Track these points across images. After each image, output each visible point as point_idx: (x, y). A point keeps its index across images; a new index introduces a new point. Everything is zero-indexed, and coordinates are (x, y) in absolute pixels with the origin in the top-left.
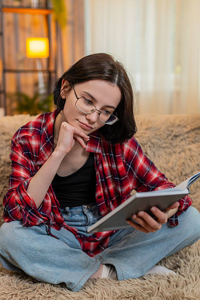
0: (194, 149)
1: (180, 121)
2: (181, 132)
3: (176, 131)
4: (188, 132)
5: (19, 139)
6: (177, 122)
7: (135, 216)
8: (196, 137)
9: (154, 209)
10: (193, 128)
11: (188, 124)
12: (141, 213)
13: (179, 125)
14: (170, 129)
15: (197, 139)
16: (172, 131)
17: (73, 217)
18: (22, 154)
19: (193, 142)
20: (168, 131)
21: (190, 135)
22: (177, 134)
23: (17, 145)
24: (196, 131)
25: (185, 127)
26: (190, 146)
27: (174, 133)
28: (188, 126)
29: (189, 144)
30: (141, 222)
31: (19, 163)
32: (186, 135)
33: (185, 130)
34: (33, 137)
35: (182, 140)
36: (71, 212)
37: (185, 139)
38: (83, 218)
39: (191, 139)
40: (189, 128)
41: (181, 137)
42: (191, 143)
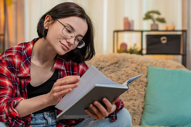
0: (114, 77)
1: (104, 58)
2: (105, 65)
3: (102, 64)
4: (109, 66)
5: (5, 57)
6: (102, 59)
7: (91, 105)
8: (114, 69)
9: (105, 99)
10: (112, 62)
11: (109, 60)
12: (96, 103)
13: (103, 61)
14: (98, 63)
15: (115, 70)
16: (99, 65)
17: (36, 121)
18: (7, 68)
19: (113, 72)
20: (97, 64)
21: (110, 67)
22: (102, 67)
23: (3, 62)
24: (114, 65)
25: (107, 62)
26: (111, 75)
27: (100, 66)
28: (109, 62)
29: (110, 73)
30: (95, 110)
31: (5, 75)
32: (108, 68)
33: (107, 64)
34: (16, 56)
35: (105, 70)
36: (35, 118)
37: (107, 70)
38: (44, 121)
39: (111, 70)
40: (110, 63)
41: (105, 69)
42: (111, 72)
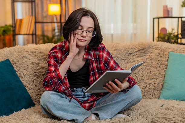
0: (140, 61)
1: (132, 46)
2: (133, 52)
3: (130, 51)
4: (136, 52)
5: (52, 53)
6: (131, 47)
7: (107, 84)
8: (141, 54)
9: (116, 80)
10: (139, 49)
11: (136, 48)
12: (110, 82)
13: (132, 48)
14: (127, 50)
15: (141, 55)
16: (128, 51)
18: (54, 60)
20: (126, 51)
21: (137, 53)
22: (131, 53)
23: (51, 56)
24: (141, 51)
25: (135, 49)
26: (138, 59)
27: (129, 52)
28: (136, 49)
29: (137, 58)
32: (135, 53)
33: (135, 51)
34: (59, 52)
35: (133, 56)
37: (135, 55)
39: (138, 55)
40: (137, 50)
41: (133, 54)
42: (138, 57)
